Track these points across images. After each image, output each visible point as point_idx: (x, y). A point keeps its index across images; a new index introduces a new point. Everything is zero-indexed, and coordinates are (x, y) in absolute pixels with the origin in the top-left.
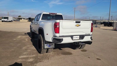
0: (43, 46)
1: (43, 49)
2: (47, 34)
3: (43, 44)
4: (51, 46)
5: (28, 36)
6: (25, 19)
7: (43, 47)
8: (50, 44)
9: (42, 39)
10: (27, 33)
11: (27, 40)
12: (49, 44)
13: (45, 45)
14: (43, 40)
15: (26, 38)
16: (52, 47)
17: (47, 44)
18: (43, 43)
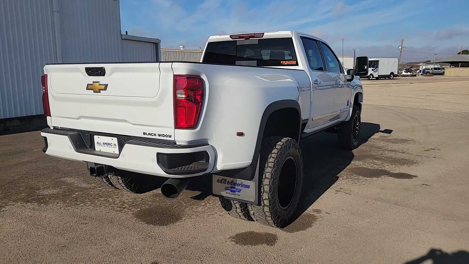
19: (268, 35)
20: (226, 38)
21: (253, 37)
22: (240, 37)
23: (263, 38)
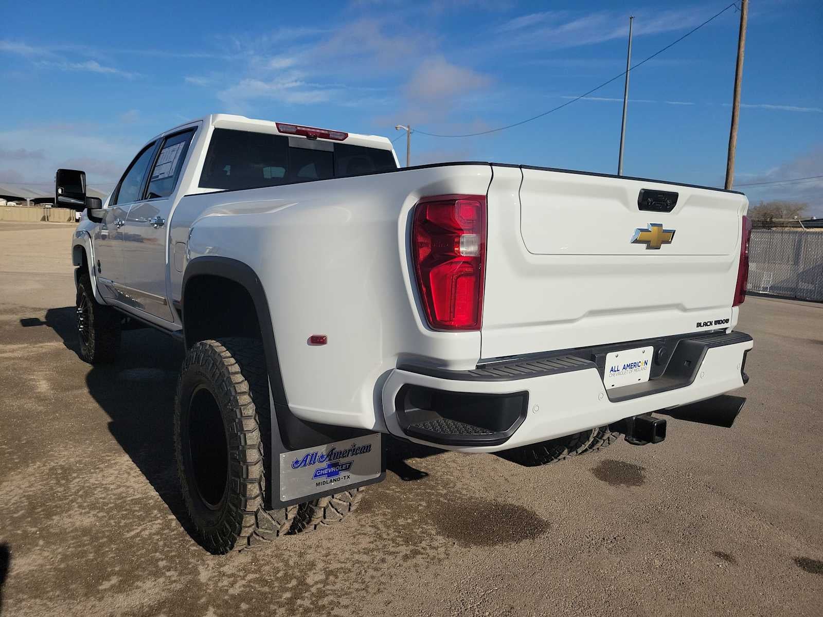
0: (256, 471)
1: (255, 504)
2: (318, 340)
3: (253, 455)
4: (348, 467)
5: (58, 344)
6: (20, 200)
7: (254, 490)
8: (342, 446)
9: (245, 399)
10: (41, 316)
11: (43, 386)
12: (322, 450)
13: (285, 459)
14: (250, 410)
15: (40, 359)
16: (354, 479)
17: (300, 454)
18: (253, 437)
19: (355, 138)
20: (268, 126)
21: (326, 136)
22: (299, 132)
23: (345, 142)
